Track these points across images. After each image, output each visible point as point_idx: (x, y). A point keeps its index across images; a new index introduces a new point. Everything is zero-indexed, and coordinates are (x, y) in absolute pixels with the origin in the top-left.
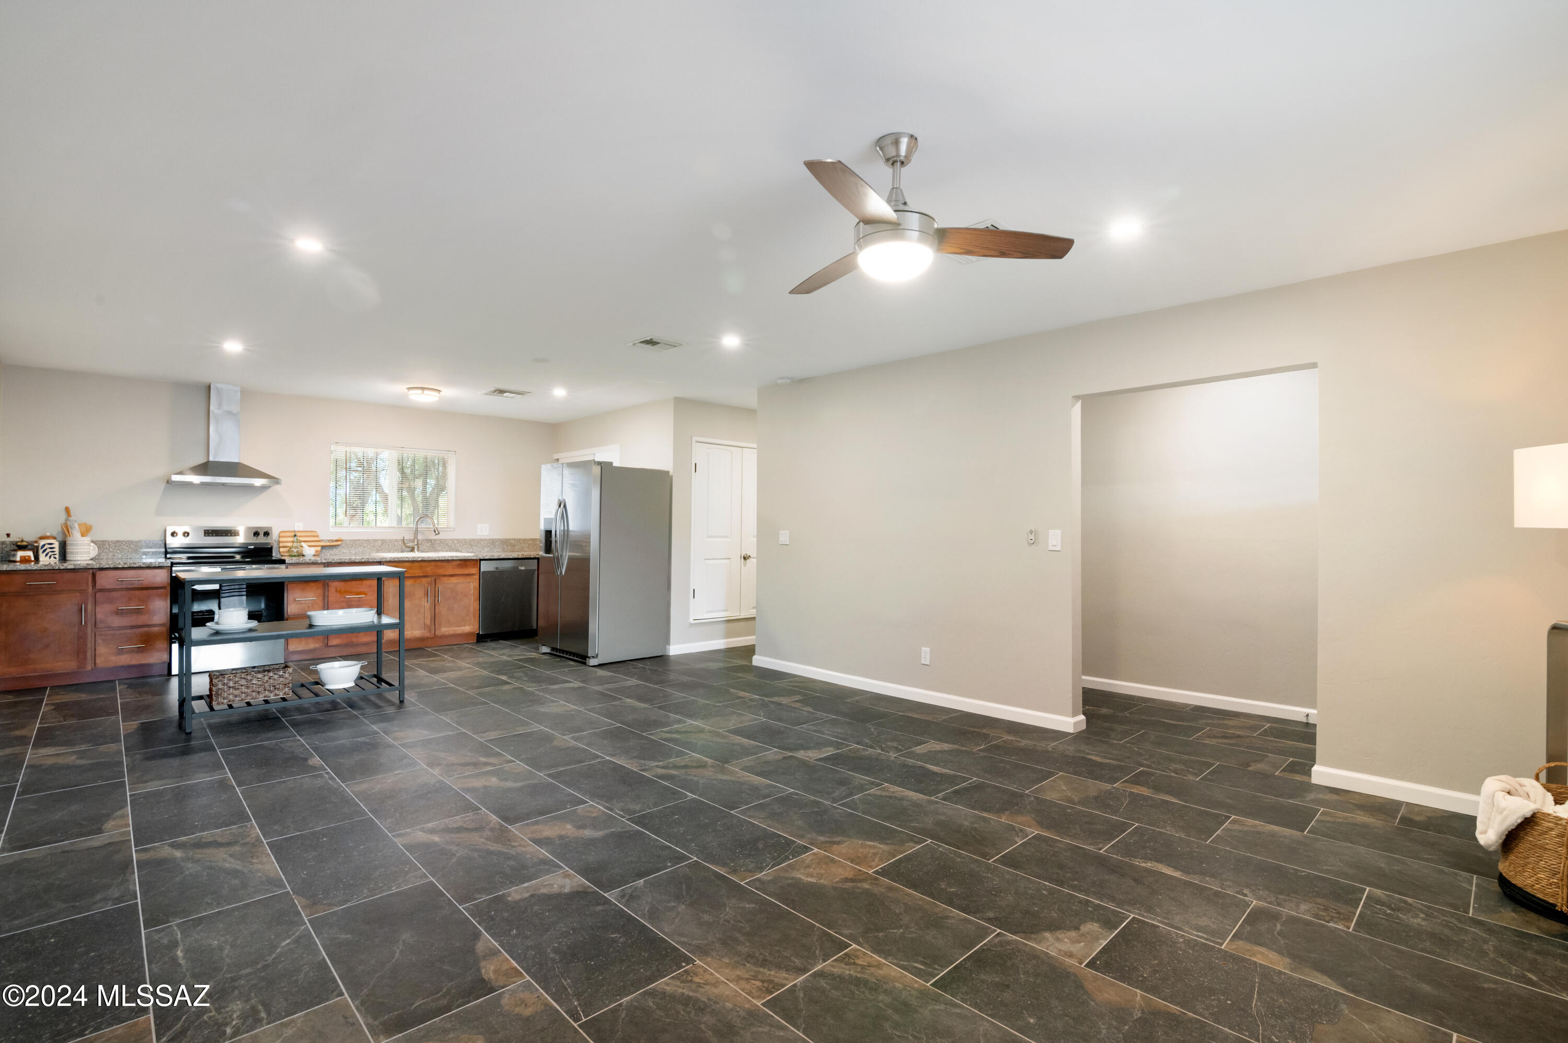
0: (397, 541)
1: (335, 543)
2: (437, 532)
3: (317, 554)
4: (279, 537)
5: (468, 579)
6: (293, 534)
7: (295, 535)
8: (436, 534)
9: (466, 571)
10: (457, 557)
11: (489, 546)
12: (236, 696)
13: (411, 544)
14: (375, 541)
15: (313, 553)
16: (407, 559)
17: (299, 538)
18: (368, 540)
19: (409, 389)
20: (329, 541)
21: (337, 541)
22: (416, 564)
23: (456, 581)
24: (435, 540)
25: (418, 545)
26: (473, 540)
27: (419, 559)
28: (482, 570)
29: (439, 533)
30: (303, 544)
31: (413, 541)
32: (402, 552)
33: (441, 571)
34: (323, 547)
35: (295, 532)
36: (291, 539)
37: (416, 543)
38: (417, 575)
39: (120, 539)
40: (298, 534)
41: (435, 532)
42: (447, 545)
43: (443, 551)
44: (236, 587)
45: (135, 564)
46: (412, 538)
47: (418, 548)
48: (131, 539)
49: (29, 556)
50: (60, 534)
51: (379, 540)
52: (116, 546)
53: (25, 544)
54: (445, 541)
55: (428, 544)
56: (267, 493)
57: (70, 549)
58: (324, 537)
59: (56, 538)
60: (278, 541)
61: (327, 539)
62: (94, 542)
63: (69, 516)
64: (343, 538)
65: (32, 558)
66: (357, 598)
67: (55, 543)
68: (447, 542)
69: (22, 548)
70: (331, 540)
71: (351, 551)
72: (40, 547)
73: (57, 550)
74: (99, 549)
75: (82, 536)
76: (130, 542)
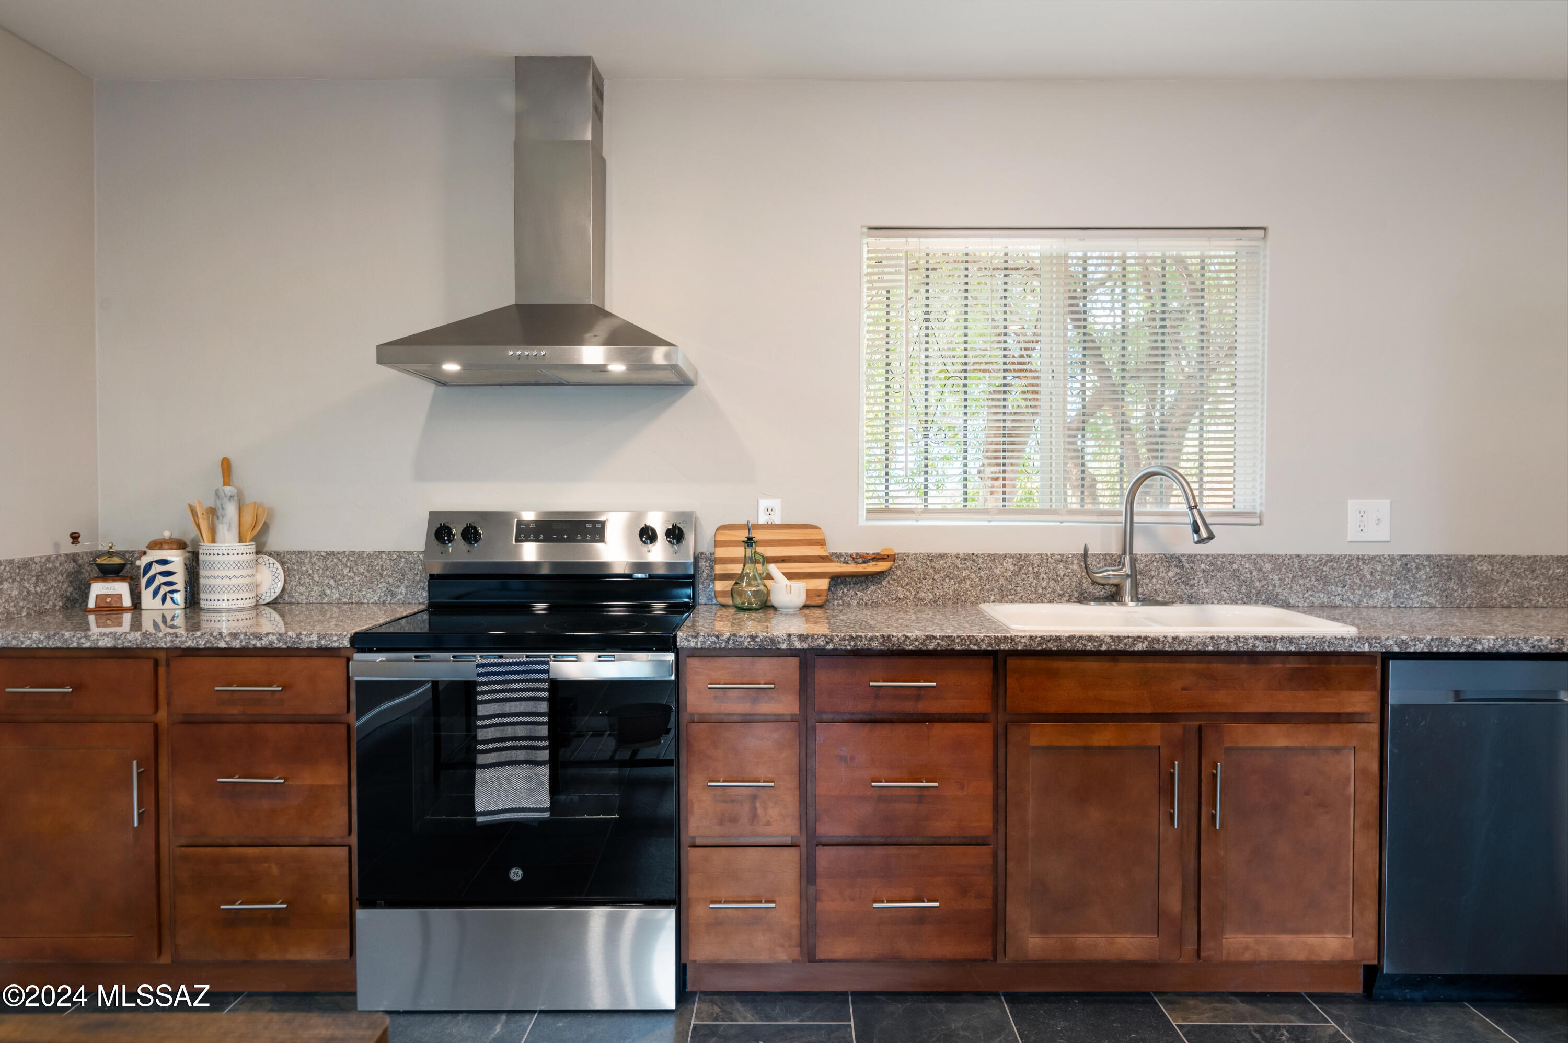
0: (1064, 559)
1: (872, 567)
2: (1204, 534)
3: (818, 601)
4: (717, 544)
5: (1335, 737)
6: (743, 535)
7: (750, 542)
8: (1201, 541)
9: (1327, 703)
10: (1291, 640)
11: (1391, 585)
13: (1108, 574)
14: (993, 557)
15: (801, 600)
16: (1090, 646)
17: (760, 550)
18: (973, 557)
20: (856, 559)
21: (877, 558)
22: (1125, 666)
23: (1282, 742)
24: (1192, 559)
25: (1133, 575)
26: (1332, 559)
27: (1140, 647)
28: (1393, 698)
29: (1211, 537)
30: (773, 568)
31: (1115, 561)
32: (1079, 601)
33: (1224, 699)
34: (837, 580)
35: (748, 527)
36: (740, 552)
37: (1127, 570)
38: (1130, 710)
39: (335, 549)
40: (758, 535)
41: (1196, 528)
42: (1236, 575)
43: (1222, 601)
44: (521, 731)
45: (259, 637)
46: (1115, 549)
47: (1135, 585)
48: (357, 549)
49: (120, 596)
50: (190, 533)
51: (1005, 556)
52: (326, 568)
53: (117, 560)
54: (1230, 563)
55: (1171, 574)
56: (687, 401)
57: (206, 577)
58: (837, 545)
59: (181, 545)
60: (707, 559)
61: (843, 552)
62: (279, 556)
63: (227, 483)
64: (898, 550)
65: (127, 602)
66: (898, 792)
67: (177, 559)
68: (1235, 566)
69: (110, 573)
70: (861, 556)
71: (922, 595)
72: (146, 571)
73: (179, 579)
74: (288, 574)
75: (241, 540)
76: (358, 556)
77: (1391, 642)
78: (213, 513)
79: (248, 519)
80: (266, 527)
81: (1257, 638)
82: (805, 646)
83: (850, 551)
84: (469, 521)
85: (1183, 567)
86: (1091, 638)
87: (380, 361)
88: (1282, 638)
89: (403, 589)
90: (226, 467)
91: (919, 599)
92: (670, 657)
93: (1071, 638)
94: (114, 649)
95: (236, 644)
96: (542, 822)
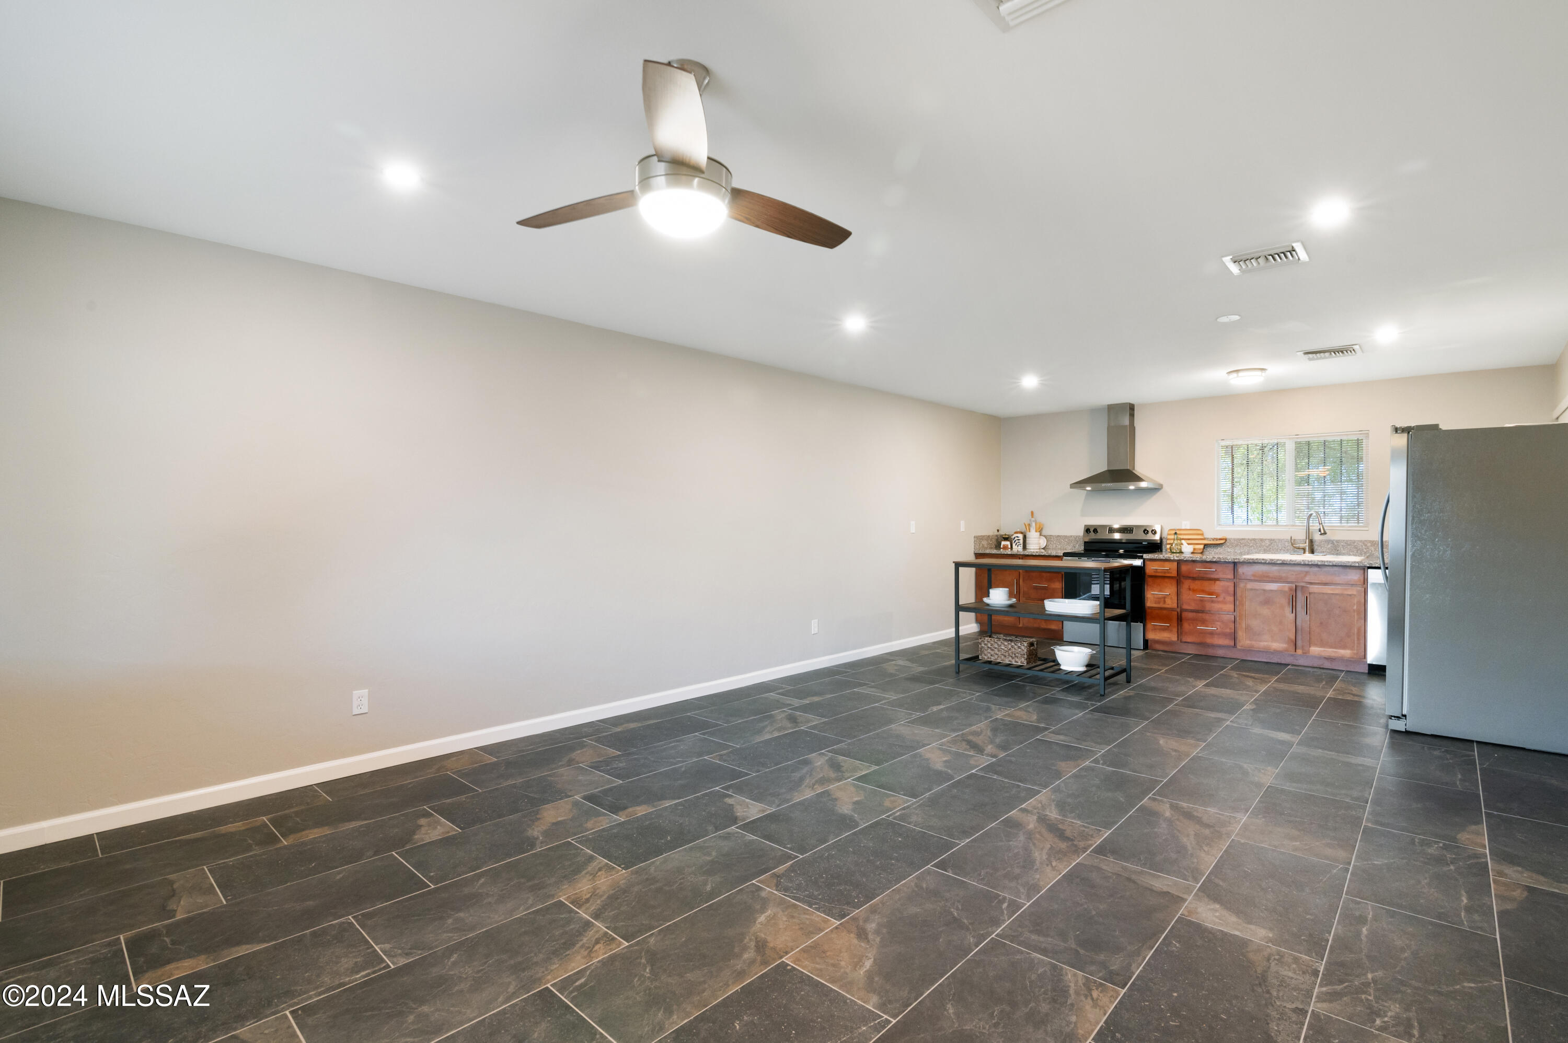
1: (1218, 542)
2: (1322, 532)
3: (1197, 550)
4: (1168, 534)
5: (1348, 591)
6: (1174, 532)
7: (1176, 533)
8: (1321, 534)
12: (991, 655)
13: (1300, 545)
14: (1262, 540)
15: (1191, 550)
16: (1262, 561)
17: (1181, 536)
18: (1254, 540)
19: (1229, 373)
20: (1213, 539)
21: (1220, 539)
23: (1331, 592)
27: (1279, 562)
28: (1369, 581)
30: (1183, 542)
31: (1304, 541)
34: (1206, 546)
35: (1179, 530)
36: (1174, 537)
37: (1308, 544)
39: (1060, 534)
40: (1178, 532)
41: (1320, 531)
42: (1355, 547)
43: (1350, 555)
45: (1042, 553)
48: (1065, 535)
49: (1008, 545)
50: (1023, 530)
51: (1266, 540)
52: (1057, 540)
53: (1007, 536)
54: (1354, 543)
55: (1329, 546)
56: (1159, 494)
57: (1028, 541)
58: (1206, 536)
59: (1022, 533)
60: (1165, 539)
61: (1209, 537)
62: (1045, 536)
63: (1032, 517)
64: (1228, 537)
65: (1009, 547)
66: (1208, 598)
67: (1021, 536)
68: (1355, 544)
69: (1006, 539)
70: (1215, 539)
71: (1236, 551)
72: (1014, 539)
73: (1021, 541)
74: (1047, 541)
75: (1036, 532)
76: (1066, 537)
77: (1366, 563)
78: (1029, 525)
79: (1038, 526)
80: (1042, 529)
81: (1318, 561)
82: (1178, 559)
83: (1211, 537)
84: (1095, 527)
85: (1334, 544)
86: (1263, 559)
87: (1071, 488)
88: (1327, 561)
89: (1077, 546)
90: (1032, 513)
91: (1236, 552)
92: (1142, 560)
93: (1257, 559)
94: (1011, 554)
95: (1037, 554)
96: (1108, 598)
